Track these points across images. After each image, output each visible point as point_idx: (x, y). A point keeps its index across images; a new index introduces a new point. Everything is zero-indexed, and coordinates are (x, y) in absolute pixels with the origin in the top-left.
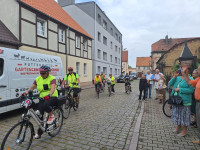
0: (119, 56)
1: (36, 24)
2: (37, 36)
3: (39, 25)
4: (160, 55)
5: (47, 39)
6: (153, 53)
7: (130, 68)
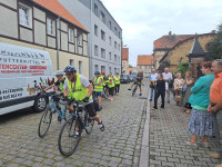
0: (119, 54)
1: (17, 11)
2: (19, 26)
3: (21, 12)
4: (163, 53)
5: (33, 30)
6: (155, 50)
7: (130, 67)
